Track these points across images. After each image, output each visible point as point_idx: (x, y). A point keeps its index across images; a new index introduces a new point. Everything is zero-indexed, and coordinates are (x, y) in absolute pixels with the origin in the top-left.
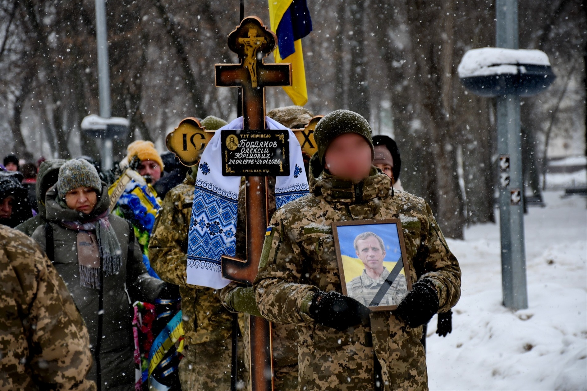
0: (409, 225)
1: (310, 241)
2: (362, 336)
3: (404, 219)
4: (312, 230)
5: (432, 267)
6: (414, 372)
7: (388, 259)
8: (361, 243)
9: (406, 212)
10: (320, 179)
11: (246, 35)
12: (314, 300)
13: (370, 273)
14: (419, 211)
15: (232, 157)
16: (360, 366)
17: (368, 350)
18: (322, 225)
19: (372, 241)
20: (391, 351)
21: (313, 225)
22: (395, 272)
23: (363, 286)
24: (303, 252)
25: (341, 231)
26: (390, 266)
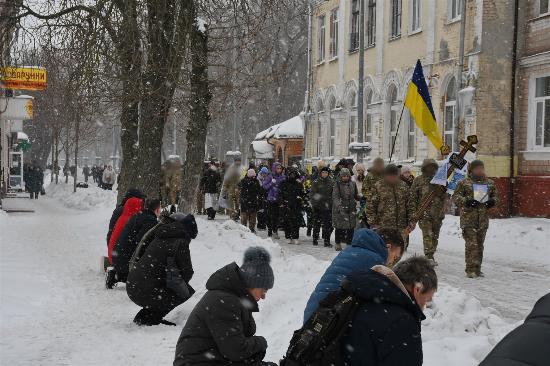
0: (490, 187)
1: (467, 188)
2: (476, 211)
3: (489, 186)
4: (468, 186)
5: (494, 196)
6: (486, 220)
7: (484, 192)
8: (478, 188)
9: (490, 184)
10: (470, 174)
11: (472, 138)
12: (467, 200)
13: (480, 195)
14: (493, 184)
15: (452, 159)
16: (475, 217)
17: (477, 214)
18: (470, 185)
19: (481, 188)
20: (482, 215)
21: (468, 185)
22: (486, 196)
23: (478, 198)
24: (465, 190)
25: (474, 185)
26: (485, 194)
